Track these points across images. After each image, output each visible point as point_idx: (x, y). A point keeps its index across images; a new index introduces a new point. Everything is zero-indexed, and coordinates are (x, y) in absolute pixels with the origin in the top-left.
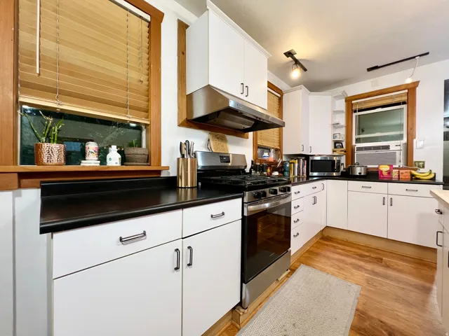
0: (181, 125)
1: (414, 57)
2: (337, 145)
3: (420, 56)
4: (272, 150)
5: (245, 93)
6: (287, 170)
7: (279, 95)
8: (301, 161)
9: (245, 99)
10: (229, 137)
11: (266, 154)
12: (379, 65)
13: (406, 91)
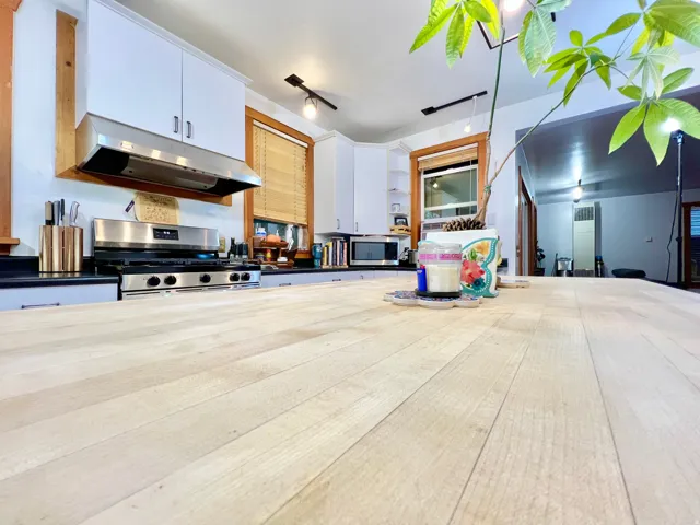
0: (61, 176)
1: (471, 97)
2: (398, 220)
3: (478, 95)
4: (290, 227)
5: (185, 132)
6: (318, 256)
7: (306, 145)
8: (338, 242)
9: (186, 140)
10: (181, 201)
11: (262, 230)
12: (435, 107)
13: (476, 145)
